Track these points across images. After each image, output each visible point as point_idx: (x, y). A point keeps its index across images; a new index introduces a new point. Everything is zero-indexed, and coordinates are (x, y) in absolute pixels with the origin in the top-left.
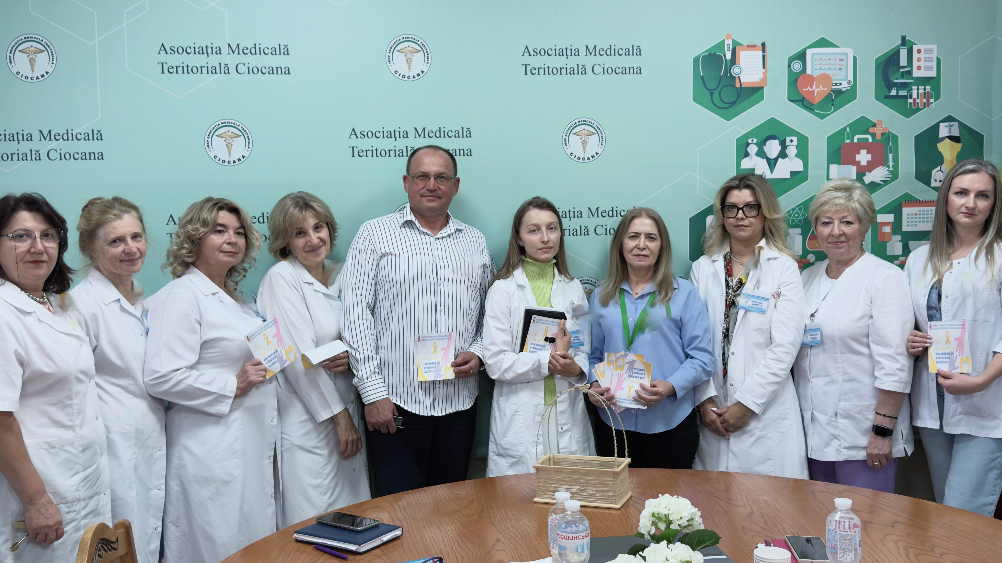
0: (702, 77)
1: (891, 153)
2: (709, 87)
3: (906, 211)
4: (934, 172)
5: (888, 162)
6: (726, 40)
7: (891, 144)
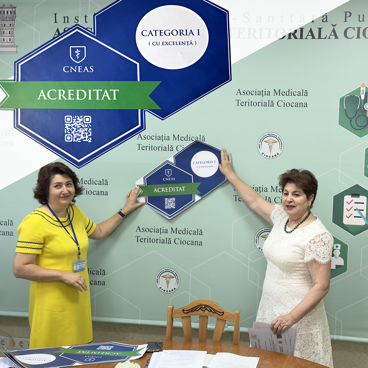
0: (345, 110)
2: (349, 117)
6: (361, 87)
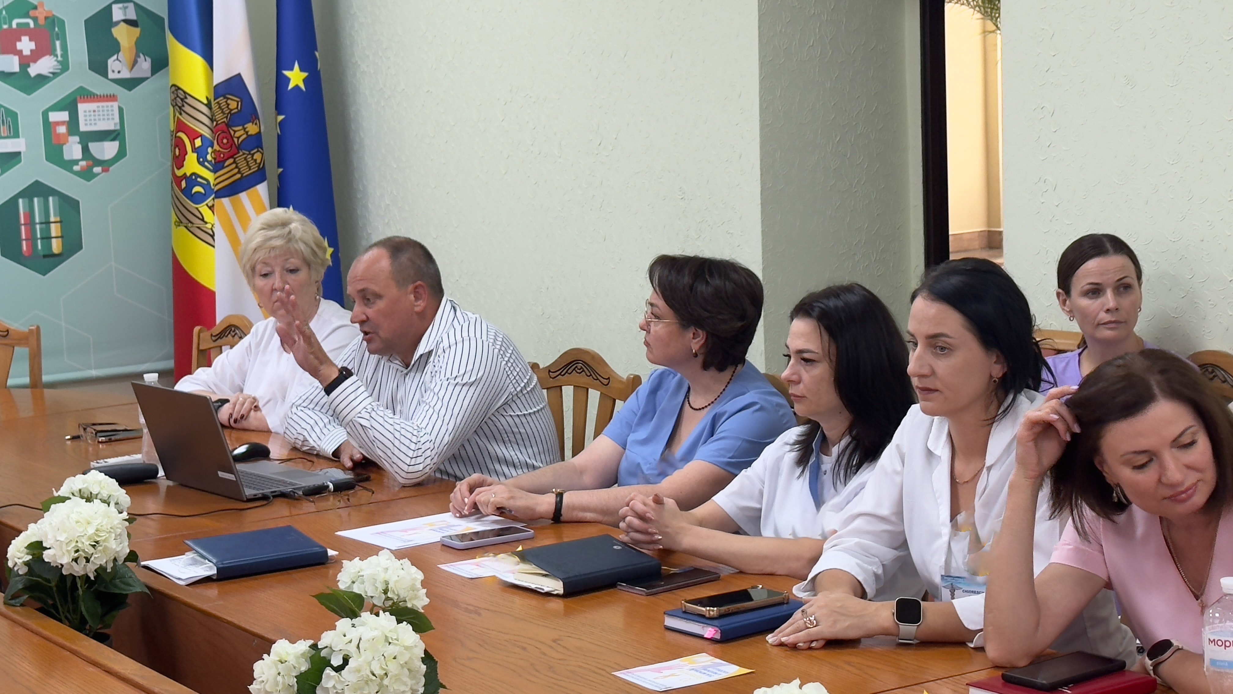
1: (58, 39)
3: (82, 107)
4: (110, 61)
5: (55, 50)
7: (57, 29)
